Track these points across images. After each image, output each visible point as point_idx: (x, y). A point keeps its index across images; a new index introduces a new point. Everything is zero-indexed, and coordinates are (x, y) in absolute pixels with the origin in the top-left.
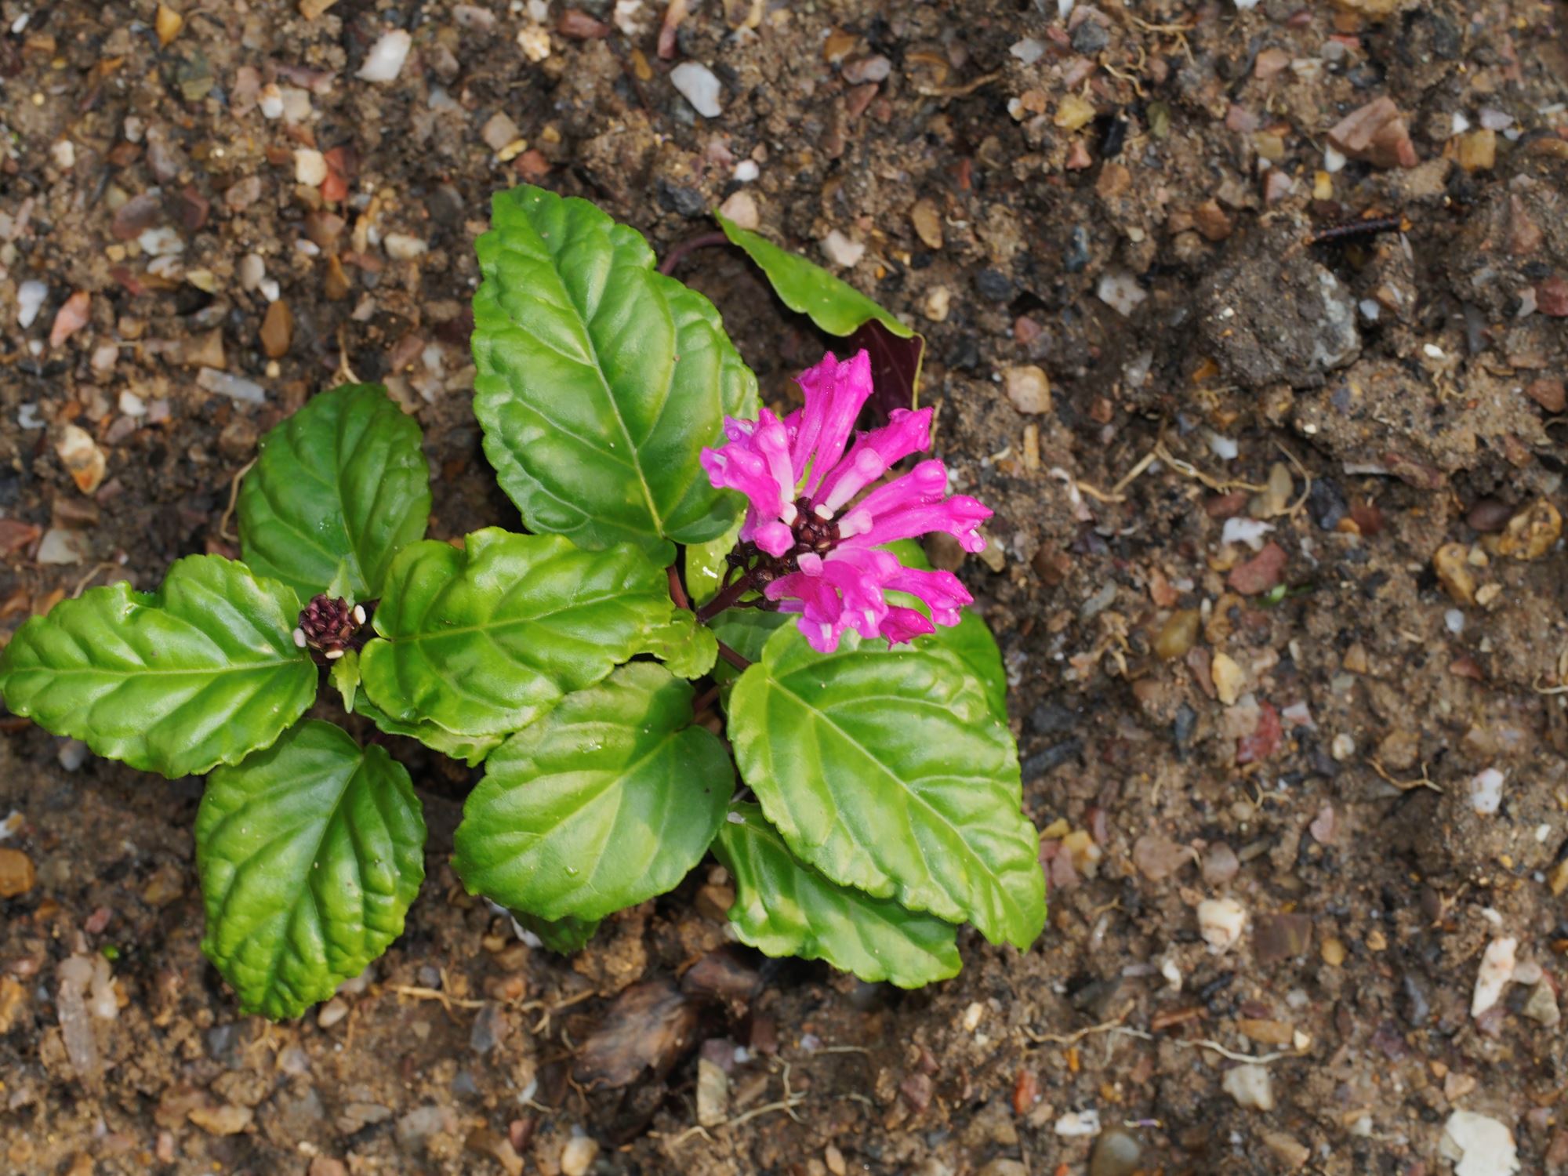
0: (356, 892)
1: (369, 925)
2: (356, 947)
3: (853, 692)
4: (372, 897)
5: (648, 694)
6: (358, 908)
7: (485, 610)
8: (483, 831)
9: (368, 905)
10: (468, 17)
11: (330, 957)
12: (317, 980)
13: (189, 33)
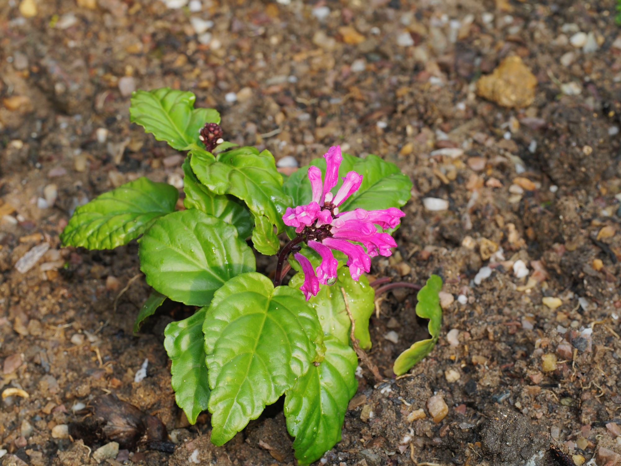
0: (121, 224)
1: (110, 236)
2: (101, 237)
3: (280, 320)
4: (122, 228)
5: (242, 262)
6: (115, 228)
7: (243, 165)
8: (162, 225)
9: (117, 230)
10: (465, 219)
11: (92, 234)
12: (82, 236)
13: (407, 157)
